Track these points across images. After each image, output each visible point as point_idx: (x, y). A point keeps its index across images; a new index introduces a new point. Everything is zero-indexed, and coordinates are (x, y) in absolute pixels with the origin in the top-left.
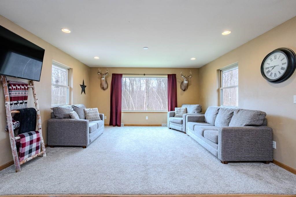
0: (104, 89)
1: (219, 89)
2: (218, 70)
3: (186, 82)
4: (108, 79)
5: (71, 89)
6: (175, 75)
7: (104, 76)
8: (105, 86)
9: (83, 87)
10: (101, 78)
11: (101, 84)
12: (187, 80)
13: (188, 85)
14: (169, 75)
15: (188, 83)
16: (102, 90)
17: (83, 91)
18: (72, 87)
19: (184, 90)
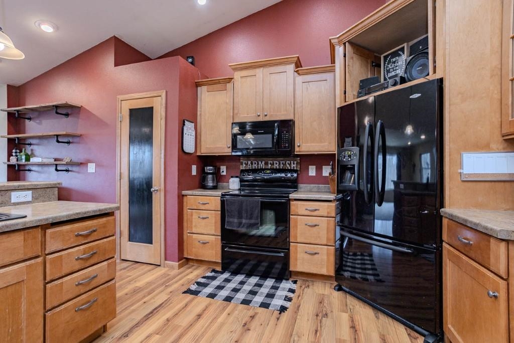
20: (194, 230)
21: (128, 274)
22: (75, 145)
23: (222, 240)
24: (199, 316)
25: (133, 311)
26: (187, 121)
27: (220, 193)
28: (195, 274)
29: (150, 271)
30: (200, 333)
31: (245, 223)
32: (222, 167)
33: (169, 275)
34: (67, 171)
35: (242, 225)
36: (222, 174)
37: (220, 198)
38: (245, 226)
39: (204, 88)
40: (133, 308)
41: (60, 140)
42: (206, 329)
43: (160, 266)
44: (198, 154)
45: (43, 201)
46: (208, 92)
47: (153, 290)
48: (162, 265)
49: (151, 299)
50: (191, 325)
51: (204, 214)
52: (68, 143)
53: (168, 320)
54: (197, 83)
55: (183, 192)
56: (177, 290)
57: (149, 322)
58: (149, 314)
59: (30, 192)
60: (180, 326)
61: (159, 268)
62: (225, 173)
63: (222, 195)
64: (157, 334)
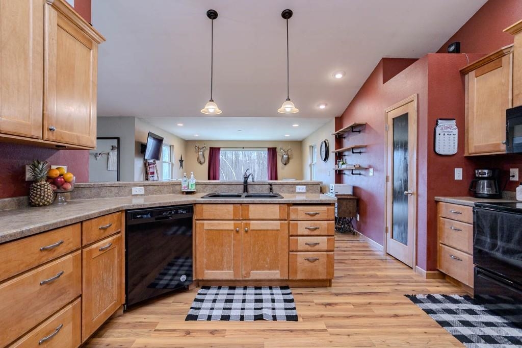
0: (201, 163)
1: (311, 164)
2: (310, 146)
3: (285, 156)
4: (205, 153)
5: (172, 165)
6: (275, 148)
7: (202, 150)
8: (202, 160)
9: (181, 161)
10: (199, 152)
11: (198, 158)
12: (287, 154)
13: (288, 159)
14: (269, 149)
15: (288, 157)
16: (199, 165)
17: (181, 165)
18: (174, 162)
19: (285, 164)
20: (446, 242)
21: (380, 264)
22: (364, 154)
23: (475, 261)
24: (396, 316)
25: (356, 286)
26: (440, 119)
27: (473, 202)
28: (438, 289)
29: (400, 269)
30: (381, 325)
31: (500, 246)
32: (512, 170)
33: (412, 278)
34: (360, 174)
35: (497, 248)
36: (512, 179)
37: (472, 208)
38: (501, 250)
39: (472, 74)
40: (358, 284)
41: (354, 151)
42: (388, 326)
43: (412, 268)
44: (466, 154)
45: (312, 193)
46: (476, 77)
47: (384, 282)
48: (414, 269)
49: (374, 286)
50: (381, 316)
51: (457, 225)
52: (360, 153)
53: (370, 303)
54: (462, 71)
55: (436, 197)
56: (402, 291)
57: (358, 297)
58: (363, 293)
59: (305, 187)
60: (373, 312)
61: (410, 270)
62: (516, 179)
63: (477, 206)
64: (353, 305)
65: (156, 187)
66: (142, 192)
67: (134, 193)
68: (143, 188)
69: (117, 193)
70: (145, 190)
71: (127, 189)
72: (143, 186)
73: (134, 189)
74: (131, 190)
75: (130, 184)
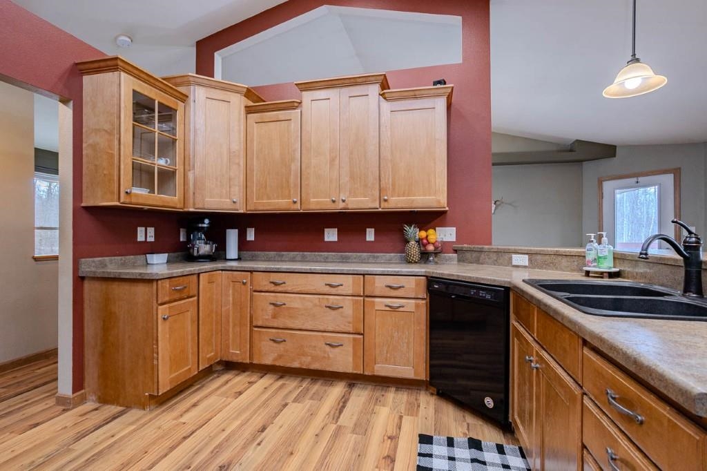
65: (547, 257)
66: (527, 263)
67: (514, 263)
68: (527, 256)
69: (496, 261)
70: (530, 260)
71: (506, 256)
72: (527, 254)
73: (514, 256)
74: (511, 259)
75: (509, 249)
